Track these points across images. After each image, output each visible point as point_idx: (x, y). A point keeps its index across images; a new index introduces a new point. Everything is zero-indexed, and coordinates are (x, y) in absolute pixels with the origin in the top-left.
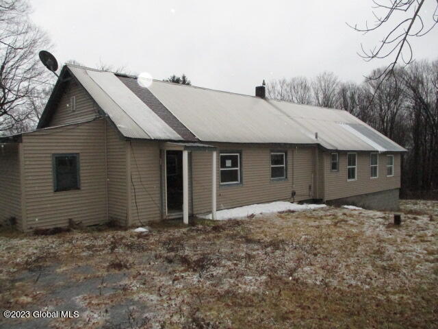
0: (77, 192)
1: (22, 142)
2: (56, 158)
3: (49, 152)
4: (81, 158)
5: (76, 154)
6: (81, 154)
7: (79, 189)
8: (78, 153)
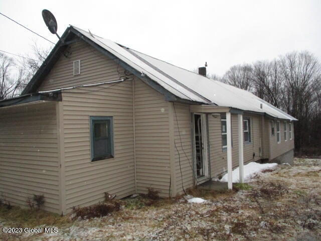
0: (111, 160)
1: (61, 100)
2: (93, 121)
3: (87, 114)
4: (115, 122)
5: (109, 117)
6: (114, 118)
7: (112, 157)
8: (112, 117)
